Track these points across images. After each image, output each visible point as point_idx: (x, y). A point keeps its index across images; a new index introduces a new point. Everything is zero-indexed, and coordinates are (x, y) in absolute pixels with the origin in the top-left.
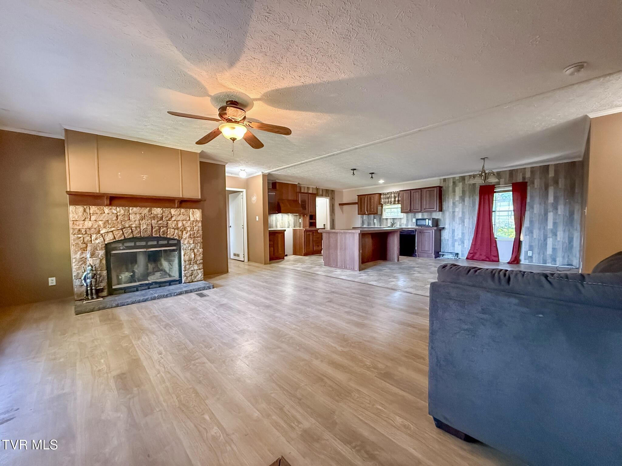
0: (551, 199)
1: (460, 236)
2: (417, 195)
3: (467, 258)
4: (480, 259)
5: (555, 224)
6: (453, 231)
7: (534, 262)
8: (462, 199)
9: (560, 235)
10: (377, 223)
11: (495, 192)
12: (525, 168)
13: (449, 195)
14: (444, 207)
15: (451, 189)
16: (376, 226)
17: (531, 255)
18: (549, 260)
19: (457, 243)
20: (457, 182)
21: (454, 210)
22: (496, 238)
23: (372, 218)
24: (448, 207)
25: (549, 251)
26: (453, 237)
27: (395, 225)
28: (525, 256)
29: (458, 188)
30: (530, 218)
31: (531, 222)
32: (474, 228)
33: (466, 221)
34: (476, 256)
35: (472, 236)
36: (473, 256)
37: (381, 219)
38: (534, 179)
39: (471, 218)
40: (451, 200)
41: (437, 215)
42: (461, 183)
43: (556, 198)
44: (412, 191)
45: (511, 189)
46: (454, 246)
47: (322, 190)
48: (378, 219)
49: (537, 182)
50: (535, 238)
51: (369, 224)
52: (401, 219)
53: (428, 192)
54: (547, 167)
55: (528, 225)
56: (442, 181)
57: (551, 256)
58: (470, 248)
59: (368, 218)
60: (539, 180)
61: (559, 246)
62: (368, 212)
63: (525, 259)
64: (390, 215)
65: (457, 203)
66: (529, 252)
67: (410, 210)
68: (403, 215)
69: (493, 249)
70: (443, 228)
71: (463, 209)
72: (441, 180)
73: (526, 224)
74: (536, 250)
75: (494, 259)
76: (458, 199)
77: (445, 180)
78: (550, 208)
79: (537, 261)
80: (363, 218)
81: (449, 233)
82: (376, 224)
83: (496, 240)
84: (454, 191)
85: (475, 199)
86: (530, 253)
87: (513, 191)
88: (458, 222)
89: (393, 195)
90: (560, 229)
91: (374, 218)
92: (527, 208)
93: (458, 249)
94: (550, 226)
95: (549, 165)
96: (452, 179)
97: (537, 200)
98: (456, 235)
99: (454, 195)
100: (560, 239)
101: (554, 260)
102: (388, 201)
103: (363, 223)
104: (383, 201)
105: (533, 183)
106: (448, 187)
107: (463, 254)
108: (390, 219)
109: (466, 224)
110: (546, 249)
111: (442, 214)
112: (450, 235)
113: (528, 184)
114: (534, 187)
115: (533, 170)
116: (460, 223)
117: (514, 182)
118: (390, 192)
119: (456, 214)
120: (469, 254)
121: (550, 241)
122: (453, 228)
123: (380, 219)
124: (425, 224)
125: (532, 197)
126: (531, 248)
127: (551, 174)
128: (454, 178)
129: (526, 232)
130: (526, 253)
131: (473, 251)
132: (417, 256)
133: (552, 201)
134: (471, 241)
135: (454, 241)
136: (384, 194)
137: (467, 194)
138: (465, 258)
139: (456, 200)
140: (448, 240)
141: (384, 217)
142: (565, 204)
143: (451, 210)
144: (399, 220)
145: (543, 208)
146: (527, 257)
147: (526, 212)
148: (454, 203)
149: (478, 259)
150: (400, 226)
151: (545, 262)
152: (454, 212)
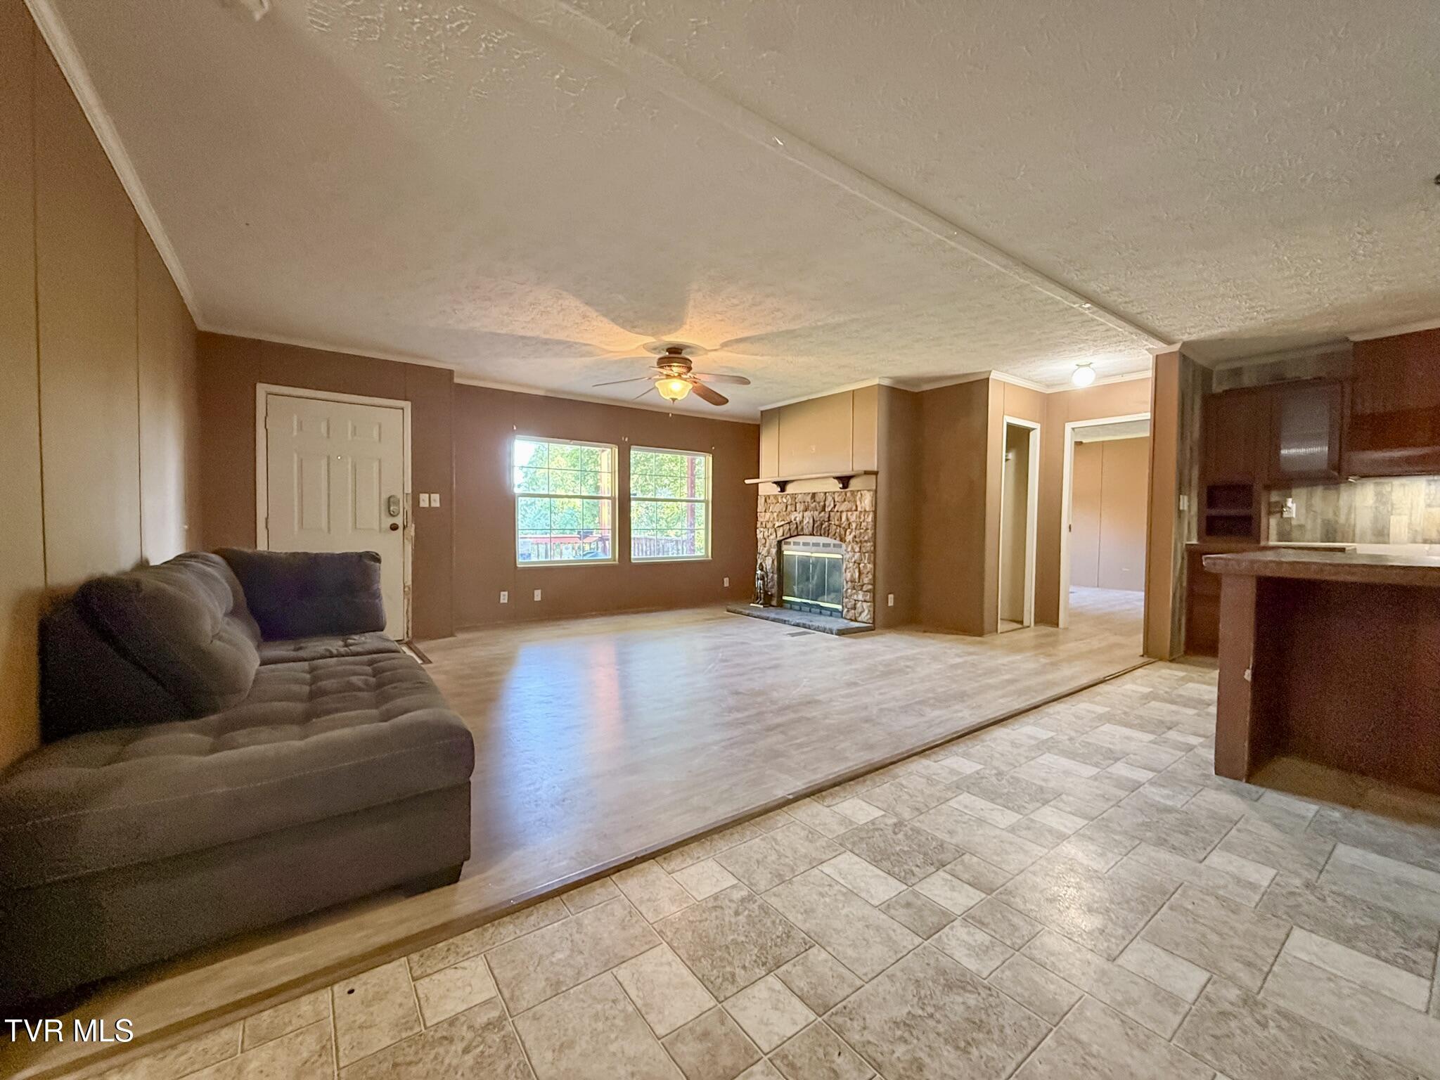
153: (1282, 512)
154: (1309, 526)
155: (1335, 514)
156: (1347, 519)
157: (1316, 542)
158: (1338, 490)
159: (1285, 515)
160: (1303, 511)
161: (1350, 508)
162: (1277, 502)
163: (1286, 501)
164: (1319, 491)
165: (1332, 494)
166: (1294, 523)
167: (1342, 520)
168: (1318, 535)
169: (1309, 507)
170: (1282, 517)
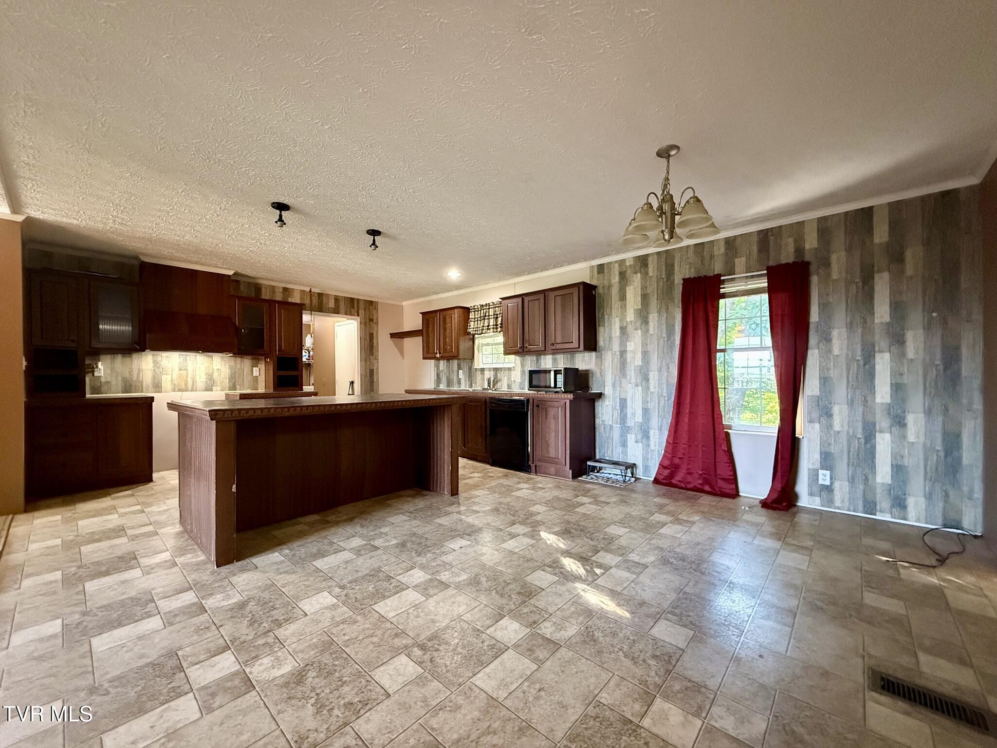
0: (882, 312)
1: (639, 418)
2: (535, 310)
3: (656, 481)
4: (689, 486)
5: (897, 388)
6: (623, 403)
7: (838, 503)
8: (643, 316)
9: (915, 422)
10: (465, 381)
11: (724, 296)
12: (801, 224)
13: (611, 308)
14: (601, 342)
15: (615, 291)
16: (463, 387)
17: (828, 483)
18: (883, 502)
19: (633, 436)
20: (629, 271)
21: (623, 349)
22: (730, 427)
23: (455, 368)
24: (610, 338)
25: (883, 474)
26: (623, 419)
27: (499, 384)
28: (810, 486)
29: (632, 287)
30: (821, 369)
31: (825, 381)
32: (673, 399)
33: (653, 376)
34: (679, 476)
35: (668, 419)
36: (672, 475)
37: (473, 371)
38: (829, 252)
39: (664, 369)
40: (617, 320)
41: (584, 361)
42: (639, 275)
43: (897, 308)
44: (526, 299)
45: (766, 285)
46: (624, 444)
47: (337, 299)
48: (466, 369)
49: (838, 260)
50: (839, 432)
51: (449, 383)
52: (510, 369)
53: (559, 299)
54: (867, 213)
55: (817, 392)
56: (596, 270)
57: (890, 489)
58: (663, 452)
59: (448, 367)
60: (843, 254)
61: (914, 462)
62: (440, 353)
63: (811, 494)
64: (490, 361)
65: (630, 328)
66: (821, 472)
67: (523, 347)
68: (513, 361)
69: (722, 457)
70: (600, 395)
71: (644, 344)
72: (592, 267)
73: (811, 387)
74: (842, 467)
75: (727, 487)
76: (633, 319)
77: (601, 268)
78: (881, 341)
79: (847, 504)
80: (438, 368)
81: (614, 409)
82: (463, 381)
83: (729, 431)
84: (623, 298)
85: (674, 318)
86: (824, 477)
87: (771, 290)
88: (633, 380)
89: (491, 312)
90: (917, 402)
91: (459, 368)
92: (813, 340)
93: (634, 453)
94: (883, 394)
95: (871, 208)
96: (617, 265)
97: (840, 316)
98: (629, 415)
99: (624, 307)
100: (918, 437)
101: (900, 504)
102: (483, 326)
103: (438, 380)
104: (472, 327)
105: (826, 264)
106: (610, 286)
107: (646, 468)
108: (490, 369)
109: (653, 383)
110: (873, 467)
111: (596, 357)
112: (616, 414)
113: (812, 268)
114: (829, 275)
115: (824, 226)
116: (639, 381)
117: (772, 263)
118: (486, 305)
119: (629, 356)
120: (662, 469)
121: (884, 443)
122: (623, 397)
123: (470, 368)
124: (548, 384)
125: (824, 307)
126: (827, 460)
127: (881, 234)
128: (622, 262)
129: (809, 413)
130: (814, 476)
131: (671, 460)
132: (533, 469)
133: (887, 319)
134: (666, 433)
135: (625, 430)
136: (475, 310)
137: (654, 304)
138: (652, 479)
139: (628, 320)
140: (611, 426)
141: (478, 363)
142: (928, 328)
143: (616, 347)
144: (507, 372)
145: (858, 338)
146: (815, 489)
147: (810, 352)
148: (623, 329)
149: (683, 485)
150: (509, 386)
151: (871, 506)
152: (623, 353)
153: (93, 372)
154: (113, 383)
155: (130, 374)
156: (138, 378)
157: (119, 393)
158: (131, 357)
159: (96, 374)
160: (109, 372)
161: (139, 370)
162: (89, 365)
163: (96, 364)
164: (119, 358)
165: (127, 360)
166: (103, 380)
167: (135, 378)
168: (120, 390)
169: (113, 369)
170: (93, 375)
